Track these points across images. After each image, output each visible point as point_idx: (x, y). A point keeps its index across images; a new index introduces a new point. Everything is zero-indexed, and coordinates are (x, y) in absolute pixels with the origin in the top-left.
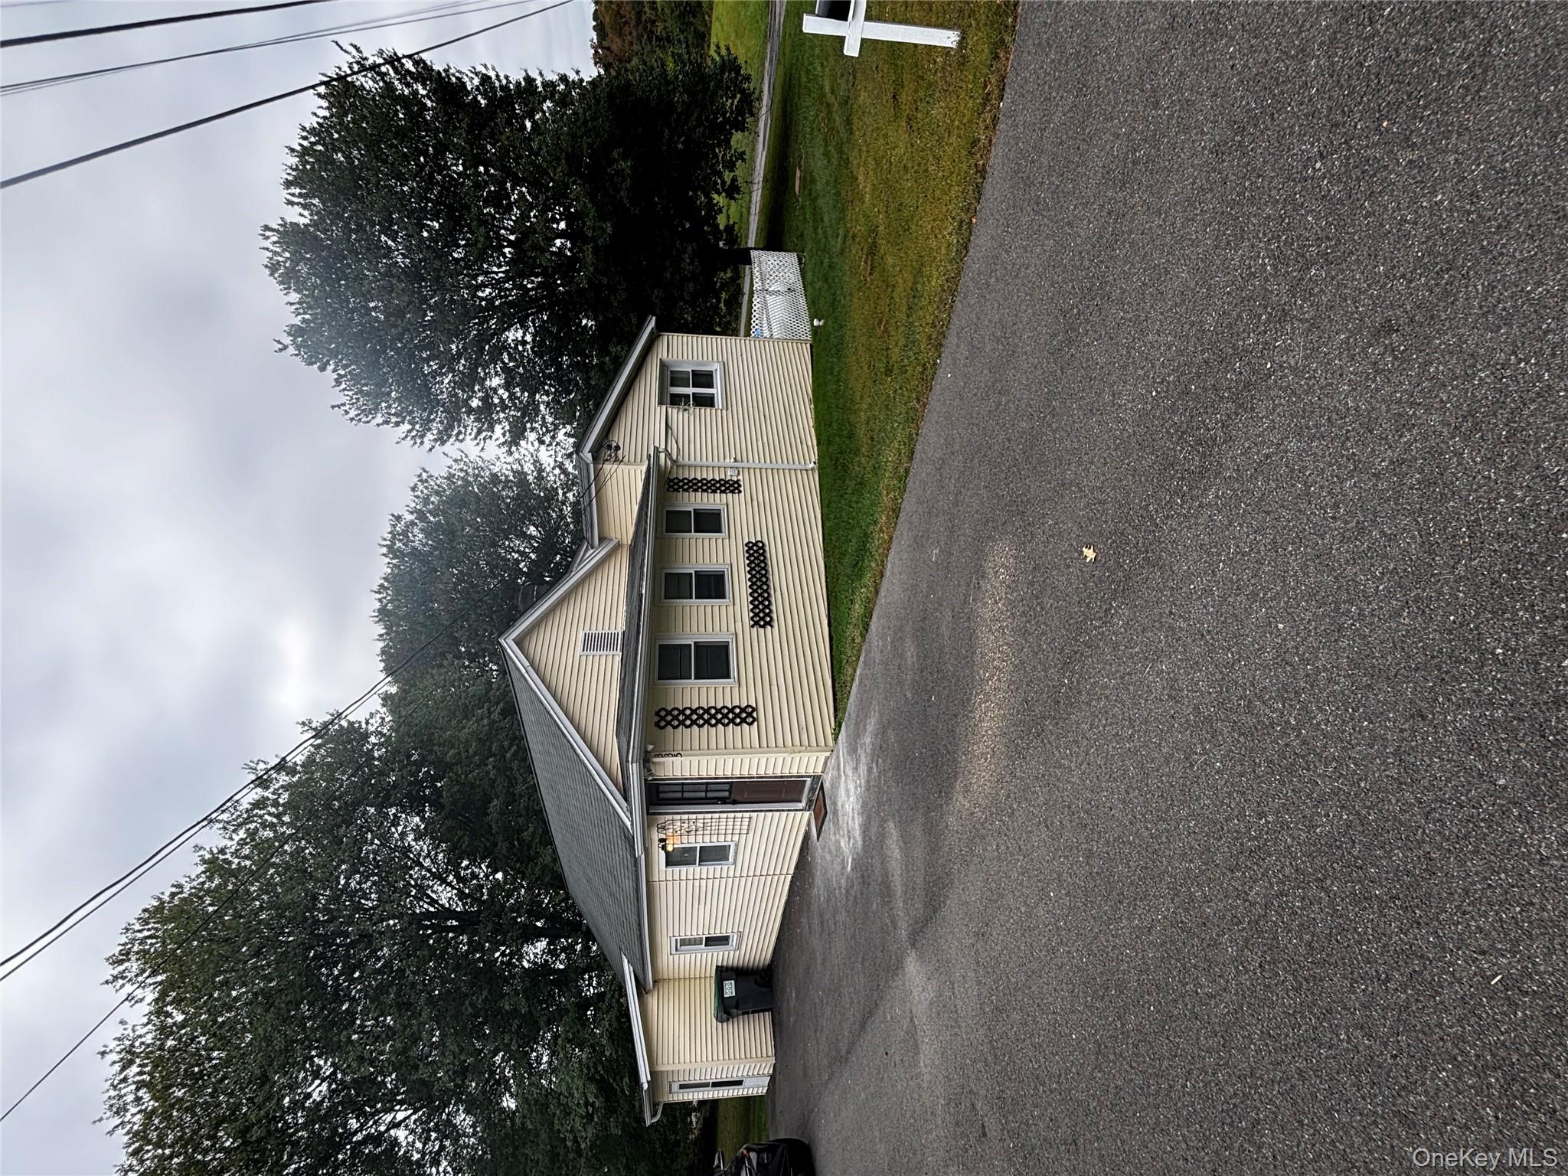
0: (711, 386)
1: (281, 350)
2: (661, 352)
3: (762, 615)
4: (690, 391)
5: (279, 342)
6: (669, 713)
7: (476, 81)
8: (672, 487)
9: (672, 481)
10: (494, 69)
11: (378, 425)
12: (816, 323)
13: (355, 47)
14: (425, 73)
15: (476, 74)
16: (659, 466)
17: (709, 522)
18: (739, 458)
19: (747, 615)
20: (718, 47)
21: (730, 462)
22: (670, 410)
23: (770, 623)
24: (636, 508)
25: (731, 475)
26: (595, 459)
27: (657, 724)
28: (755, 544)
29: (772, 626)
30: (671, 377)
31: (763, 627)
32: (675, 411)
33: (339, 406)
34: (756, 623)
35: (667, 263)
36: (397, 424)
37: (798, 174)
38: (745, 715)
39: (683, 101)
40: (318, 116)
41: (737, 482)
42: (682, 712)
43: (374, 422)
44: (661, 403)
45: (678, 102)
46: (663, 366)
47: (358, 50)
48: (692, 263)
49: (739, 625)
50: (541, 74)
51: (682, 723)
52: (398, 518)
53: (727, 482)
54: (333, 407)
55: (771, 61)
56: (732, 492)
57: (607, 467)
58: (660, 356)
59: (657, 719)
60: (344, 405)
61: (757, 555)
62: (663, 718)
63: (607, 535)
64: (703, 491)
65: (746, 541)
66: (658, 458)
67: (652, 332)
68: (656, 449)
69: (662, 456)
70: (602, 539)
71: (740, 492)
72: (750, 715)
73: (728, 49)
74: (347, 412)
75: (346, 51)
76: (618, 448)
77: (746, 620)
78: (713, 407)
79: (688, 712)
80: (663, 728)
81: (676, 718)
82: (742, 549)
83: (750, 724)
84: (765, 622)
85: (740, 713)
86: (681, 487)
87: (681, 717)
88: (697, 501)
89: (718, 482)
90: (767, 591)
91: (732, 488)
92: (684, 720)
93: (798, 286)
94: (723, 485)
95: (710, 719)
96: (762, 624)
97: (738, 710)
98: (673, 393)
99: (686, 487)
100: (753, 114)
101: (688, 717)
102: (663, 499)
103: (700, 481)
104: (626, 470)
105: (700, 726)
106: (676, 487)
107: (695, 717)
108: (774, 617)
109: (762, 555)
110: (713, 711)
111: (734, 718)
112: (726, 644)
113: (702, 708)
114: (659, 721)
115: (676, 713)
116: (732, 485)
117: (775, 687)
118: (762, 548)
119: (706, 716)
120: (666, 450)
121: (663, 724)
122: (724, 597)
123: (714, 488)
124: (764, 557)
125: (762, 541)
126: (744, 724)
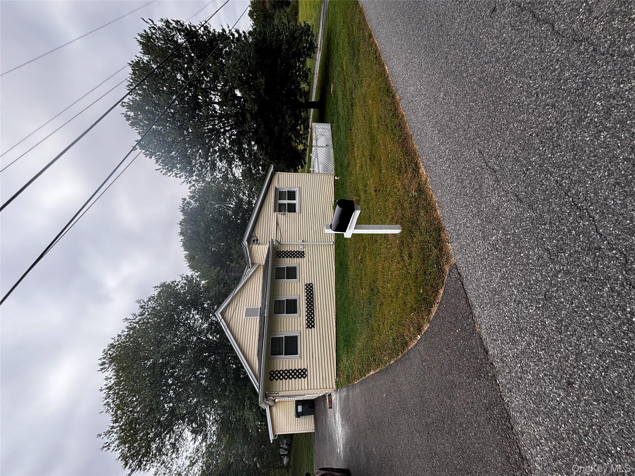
0: (295, 199)
1: (134, 150)
2: (275, 184)
3: (311, 324)
4: (286, 202)
6: (274, 373)
7: (202, 29)
8: (278, 255)
9: (278, 252)
10: (209, 24)
11: (173, 176)
12: (336, 178)
13: (151, 20)
14: (181, 28)
15: (202, 25)
16: (273, 245)
17: (292, 273)
18: (304, 240)
19: (305, 322)
20: (301, 23)
21: (301, 241)
22: (278, 215)
23: (313, 326)
24: (265, 256)
25: (301, 249)
26: (249, 241)
27: (270, 378)
28: (309, 285)
29: (314, 328)
30: (280, 195)
31: (311, 328)
32: (280, 215)
33: (158, 170)
34: (308, 326)
36: (180, 177)
37: (332, 86)
38: (301, 374)
39: (286, 48)
40: (138, 57)
41: (303, 252)
42: (279, 372)
44: (275, 211)
45: (283, 48)
46: (276, 189)
47: (152, 22)
48: (289, 118)
49: (302, 327)
50: (228, 27)
51: (279, 378)
52: (185, 199)
53: (299, 252)
54: (156, 170)
55: (323, 14)
56: (301, 257)
57: (254, 246)
58: (275, 186)
59: (270, 376)
60: (160, 169)
61: (309, 289)
62: (272, 375)
63: (254, 262)
64: (291, 257)
65: (306, 283)
66: (273, 243)
67: (272, 172)
68: (272, 240)
69: (275, 242)
70: (253, 264)
71: (304, 257)
72: (304, 373)
73: (305, 23)
74: (162, 172)
75: (147, 22)
76: (257, 240)
77: (304, 324)
78: (295, 212)
79: (281, 372)
80: (272, 380)
81: (277, 375)
82: (304, 287)
83: (304, 378)
84: (312, 325)
85: (301, 372)
86: (282, 255)
87: (279, 375)
88: (288, 262)
89: (296, 252)
90: (313, 309)
91: (301, 255)
92: (280, 376)
93: (330, 143)
94: (298, 254)
95: (289, 375)
96: (310, 326)
97: (300, 371)
98: (280, 204)
99: (284, 255)
100: (314, 53)
101: (281, 375)
102: (274, 262)
103: (289, 252)
104: (261, 246)
105: (286, 379)
106: (280, 255)
107: (284, 374)
108: (315, 322)
109: (312, 290)
110: (291, 372)
111: (299, 375)
112: (297, 337)
113: (287, 370)
114: (271, 377)
115: (277, 372)
116: (301, 254)
117: (314, 359)
118: (312, 287)
119: (288, 374)
120: (276, 240)
121: (272, 378)
122: (297, 313)
123: (294, 255)
124: (313, 292)
125: (312, 284)
126: (302, 378)
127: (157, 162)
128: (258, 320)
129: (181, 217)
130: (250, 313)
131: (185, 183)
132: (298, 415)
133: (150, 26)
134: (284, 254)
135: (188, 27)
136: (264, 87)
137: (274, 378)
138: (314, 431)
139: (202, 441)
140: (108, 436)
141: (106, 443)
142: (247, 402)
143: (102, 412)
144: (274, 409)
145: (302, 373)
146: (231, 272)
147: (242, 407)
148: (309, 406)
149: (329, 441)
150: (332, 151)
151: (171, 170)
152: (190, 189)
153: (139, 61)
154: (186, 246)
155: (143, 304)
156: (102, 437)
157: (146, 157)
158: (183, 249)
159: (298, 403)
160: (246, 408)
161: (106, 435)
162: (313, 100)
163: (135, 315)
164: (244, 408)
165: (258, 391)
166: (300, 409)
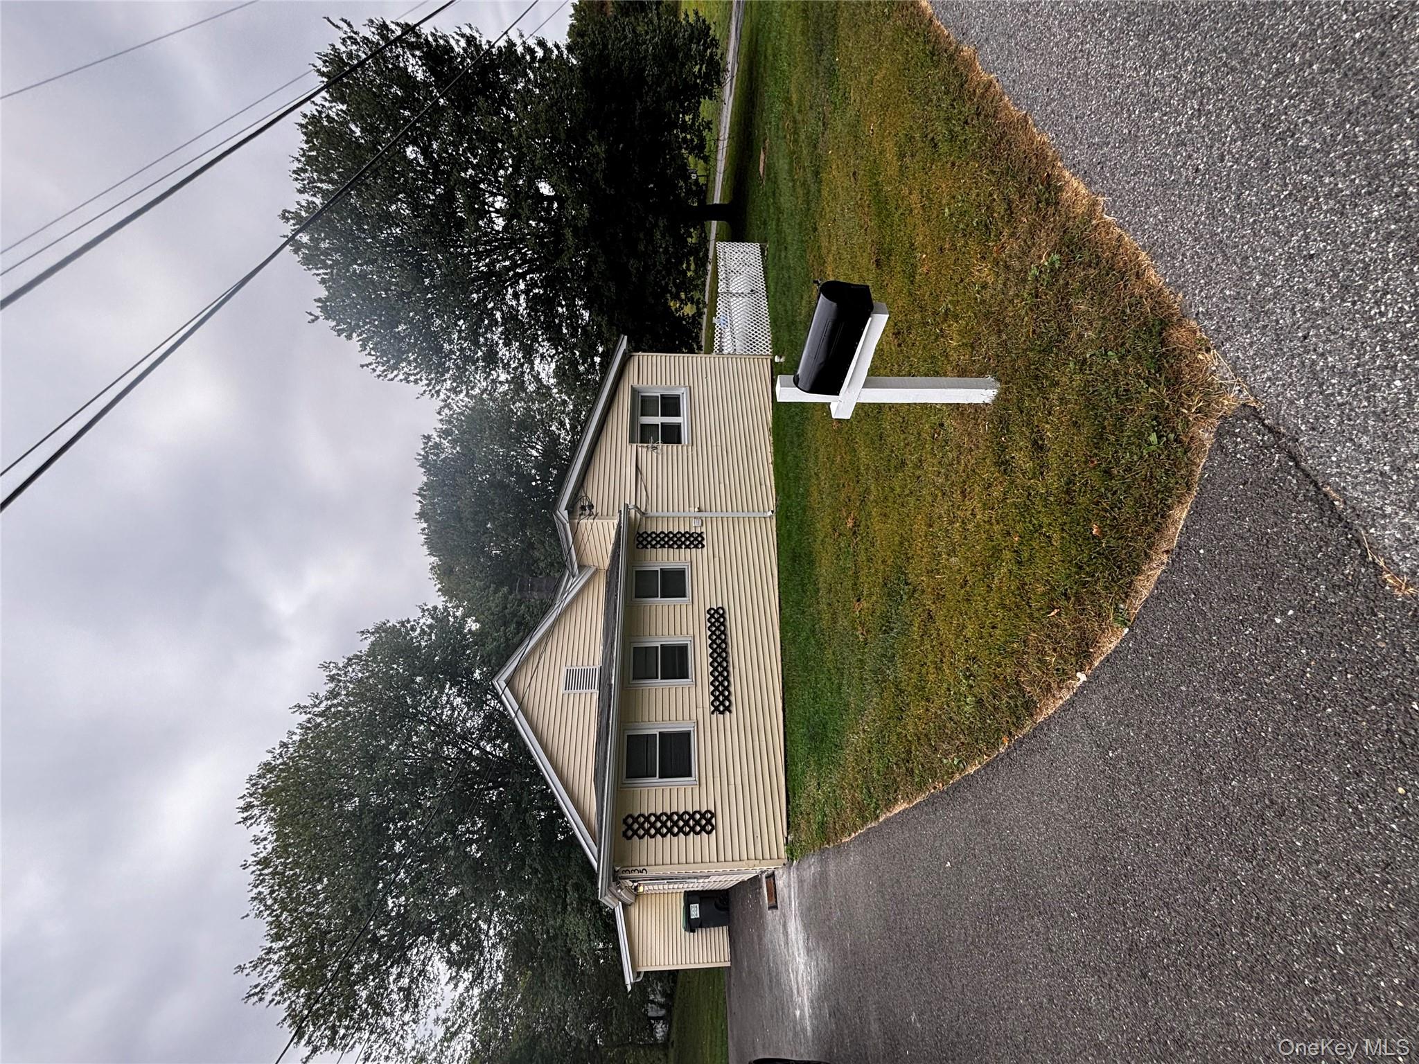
0: (678, 414)
1: (313, 321)
2: (632, 379)
3: (721, 702)
4: (659, 420)
5: (310, 314)
6: (635, 820)
7: (463, 43)
8: (641, 543)
9: (641, 535)
10: (477, 31)
11: (401, 380)
12: (777, 359)
13: (345, 21)
15: (463, 36)
16: (629, 518)
17: (674, 584)
18: (703, 508)
19: (708, 698)
20: (687, 15)
21: (694, 510)
22: (640, 449)
23: (728, 709)
24: (610, 548)
25: (695, 527)
26: (571, 509)
28: (716, 611)
29: (730, 712)
30: (643, 404)
31: (722, 713)
32: (645, 450)
33: (367, 365)
34: (717, 709)
35: (641, 235)
36: (416, 382)
37: (762, 157)
38: (702, 822)
40: (316, 105)
41: (700, 535)
42: (647, 819)
43: (398, 378)
44: (632, 441)
45: (648, 75)
46: (634, 391)
47: (349, 25)
48: (663, 236)
49: (700, 710)
50: (522, 36)
51: (647, 832)
52: (428, 438)
53: (691, 535)
54: (362, 366)
56: (696, 547)
57: (583, 522)
58: (631, 383)
59: (624, 828)
60: (371, 364)
61: (717, 621)
62: (630, 827)
63: (585, 562)
64: (671, 546)
65: (708, 607)
66: (629, 513)
67: (624, 353)
68: (626, 506)
69: (633, 512)
70: (581, 567)
71: (703, 546)
72: (709, 822)
73: (696, 13)
74: (374, 370)
75: (337, 27)
76: (591, 506)
77: (707, 704)
78: (679, 442)
79: (653, 819)
80: (630, 838)
81: (641, 826)
82: (704, 617)
83: (709, 833)
84: (724, 706)
85: (700, 819)
86: (649, 543)
87: (647, 825)
88: (663, 559)
89: (683, 535)
90: (726, 669)
91: (696, 543)
92: (649, 829)
93: (761, 286)
94: (687, 539)
95: (672, 827)
96: (721, 708)
97: (698, 816)
98: (643, 426)
99: (654, 542)
100: (720, 84)
101: (653, 825)
102: (632, 559)
103: (667, 535)
104: (599, 522)
105: (664, 836)
106: (645, 543)
107: (659, 825)
108: (733, 698)
109: (723, 624)
110: (675, 818)
111: (694, 826)
112: (688, 734)
113: (665, 814)
114: (627, 830)
115: (642, 820)
116: (696, 539)
117: (732, 787)
118: (722, 616)
119: (669, 824)
120: (636, 506)
121: (630, 833)
122: (687, 677)
123: (679, 543)
124: (725, 626)
125: (722, 608)
126: (703, 833)
127: (364, 347)
128: (595, 697)
129: (421, 478)
130: (574, 680)
131: (427, 396)
132: (692, 926)
133: (345, 36)
134: (654, 539)
135: (430, 39)
136: (603, 165)
137: (635, 833)
138: (728, 964)
139: (471, 984)
140: (259, 969)
141: (256, 986)
142: (572, 897)
143: (247, 915)
144: (634, 911)
145: (704, 822)
146: (532, 590)
147: (559, 908)
148: (716, 906)
149: (771, 989)
150: (764, 303)
151: (395, 367)
152: (439, 413)
153: (320, 113)
154: (433, 545)
155: (334, 672)
156: (246, 972)
157: (339, 335)
158: (425, 550)
159: (690, 897)
160: (569, 908)
161: (255, 967)
162: (717, 201)
163: (317, 697)
164: (564, 909)
165: (595, 865)
166: (695, 912)
